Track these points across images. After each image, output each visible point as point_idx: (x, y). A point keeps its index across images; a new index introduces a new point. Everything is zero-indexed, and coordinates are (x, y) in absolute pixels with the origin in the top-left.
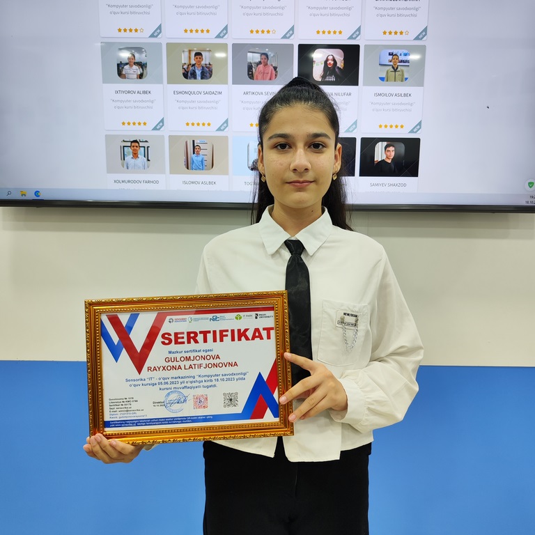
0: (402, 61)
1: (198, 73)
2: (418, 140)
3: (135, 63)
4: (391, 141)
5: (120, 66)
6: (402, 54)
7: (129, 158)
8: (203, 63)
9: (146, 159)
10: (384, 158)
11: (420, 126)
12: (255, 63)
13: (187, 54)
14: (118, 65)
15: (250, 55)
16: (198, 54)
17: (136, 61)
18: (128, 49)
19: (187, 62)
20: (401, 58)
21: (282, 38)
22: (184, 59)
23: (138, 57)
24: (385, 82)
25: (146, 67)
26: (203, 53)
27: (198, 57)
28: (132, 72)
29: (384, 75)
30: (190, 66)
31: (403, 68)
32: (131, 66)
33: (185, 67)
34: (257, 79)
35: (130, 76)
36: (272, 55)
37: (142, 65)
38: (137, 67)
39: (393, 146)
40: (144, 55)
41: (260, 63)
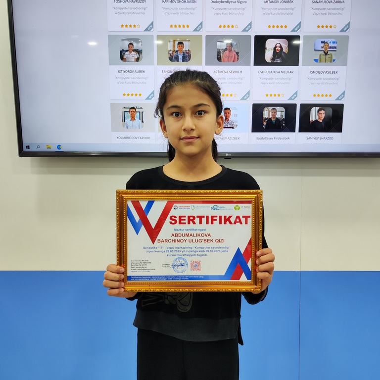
0: (331, 48)
1: (180, 57)
2: (342, 105)
3: (133, 50)
4: (322, 106)
5: (122, 53)
6: (331, 42)
7: (128, 120)
8: (184, 49)
9: (141, 121)
10: (317, 118)
11: (344, 95)
12: (222, 49)
13: (172, 43)
14: (121, 51)
15: (218, 43)
16: (180, 43)
17: (134, 48)
18: (128, 39)
19: (172, 49)
20: (330, 45)
21: (243, 31)
22: (170, 47)
23: (136, 46)
24: (318, 63)
25: (141, 53)
26: (184, 42)
27: (181, 45)
28: (131, 56)
29: (317, 58)
30: (174, 52)
31: (331, 52)
32: (130, 52)
33: (171, 52)
34: (224, 61)
35: (130, 60)
36: (235, 44)
37: (139, 52)
38: (135, 53)
39: (324, 110)
40: (140, 44)
41: (226, 49)
